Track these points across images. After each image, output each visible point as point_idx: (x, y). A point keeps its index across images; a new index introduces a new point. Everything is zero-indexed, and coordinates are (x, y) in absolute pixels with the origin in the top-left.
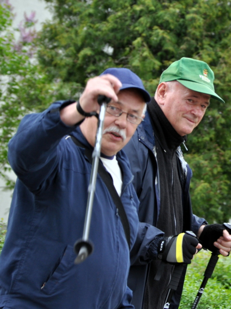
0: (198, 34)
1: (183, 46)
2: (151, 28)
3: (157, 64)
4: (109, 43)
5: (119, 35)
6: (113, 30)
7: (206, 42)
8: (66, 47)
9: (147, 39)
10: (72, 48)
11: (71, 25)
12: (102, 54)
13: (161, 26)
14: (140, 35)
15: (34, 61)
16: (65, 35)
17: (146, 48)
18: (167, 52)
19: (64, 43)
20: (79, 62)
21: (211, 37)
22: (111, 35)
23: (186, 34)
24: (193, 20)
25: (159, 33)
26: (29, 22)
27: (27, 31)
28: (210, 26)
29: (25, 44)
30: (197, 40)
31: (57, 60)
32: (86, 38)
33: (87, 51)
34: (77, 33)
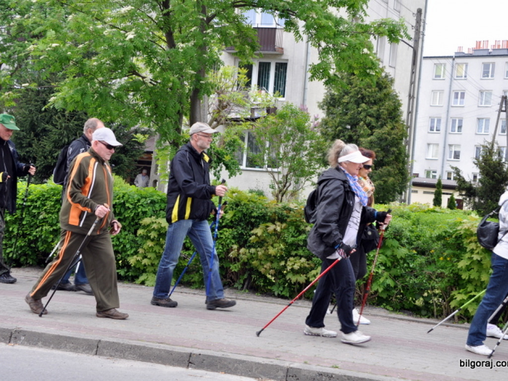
0: (385, 117)
1: (379, 123)
2: (366, 117)
3: (370, 132)
4: (349, 124)
5: (353, 121)
6: (350, 119)
7: (389, 120)
8: (331, 127)
9: (365, 122)
10: (334, 127)
11: (333, 119)
12: (346, 128)
13: (370, 116)
14: (362, 120)
15: (319, 134)
16: (331, 122)
17: (365, 126)
18: (373, 126)
19: (330, 126)
20: (337, 133)
21: (391, 118)
22: (349, 121)
23: (380, 118)
24: (383, 112)
25: (369, 118)
26: (316, 119)
27: (316, 122)
28: (390, 114)
29: (315, 127)
30: (385, 120)
31: (328, 133)
32: (339, 123)
33: (340, 128)
34: (335, 122)
